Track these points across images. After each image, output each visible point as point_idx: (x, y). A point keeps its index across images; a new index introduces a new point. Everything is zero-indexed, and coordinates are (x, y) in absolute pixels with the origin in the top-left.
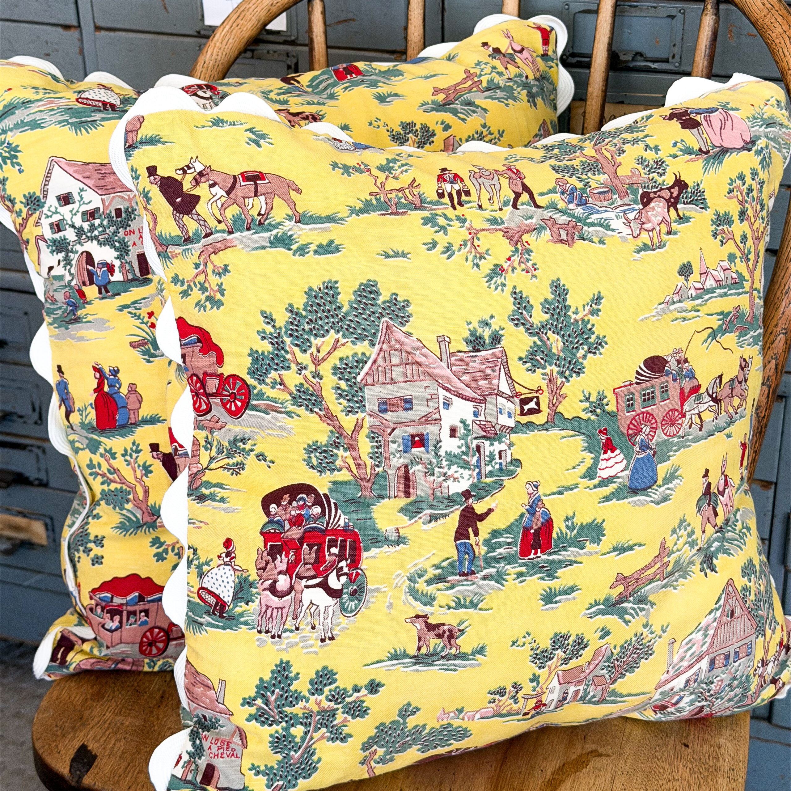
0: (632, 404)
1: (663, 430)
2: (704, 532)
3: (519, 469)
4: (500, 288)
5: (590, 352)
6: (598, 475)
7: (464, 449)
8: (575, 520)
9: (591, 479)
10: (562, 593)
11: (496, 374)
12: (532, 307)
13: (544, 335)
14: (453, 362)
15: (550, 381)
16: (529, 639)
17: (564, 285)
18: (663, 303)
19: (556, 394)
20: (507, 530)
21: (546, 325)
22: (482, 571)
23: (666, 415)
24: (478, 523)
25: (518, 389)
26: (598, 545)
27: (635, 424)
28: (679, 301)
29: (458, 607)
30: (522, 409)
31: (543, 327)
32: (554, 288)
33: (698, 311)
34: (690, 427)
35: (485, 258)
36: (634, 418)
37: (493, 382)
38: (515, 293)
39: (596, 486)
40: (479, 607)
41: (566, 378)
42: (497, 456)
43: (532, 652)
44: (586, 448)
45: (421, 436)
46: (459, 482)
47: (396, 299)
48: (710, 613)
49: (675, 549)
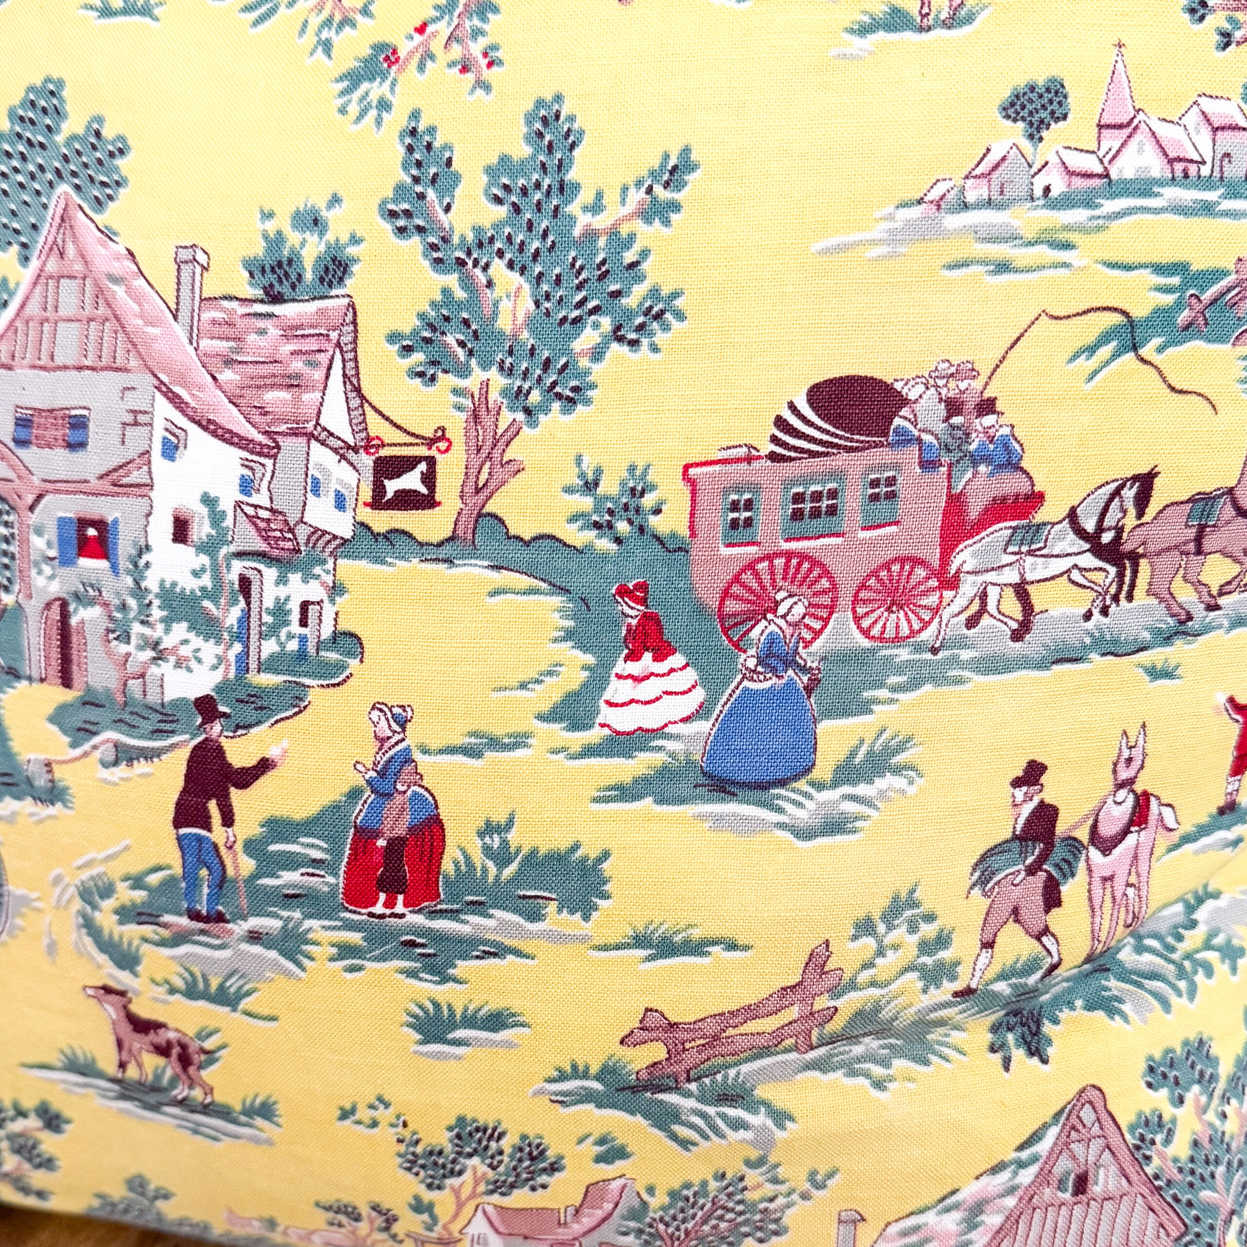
0: (749, 522)
1: (857, 619)
2: (988, 945)
3: (353, 663)
4: (373, 113)
5: (620, 339)
6: (600, 719)
7: (206, 580)
8: (513, 837)
9: (575, 726)
10: (470, 1021)
11: (318, 375)
12: (456, 178)
13: (478, 271)
14: (205, 325)
15: (476, 416)
16: (384, 1115)
17: (571, 118)
18: (920, 201)
19: (489, 457)
20: (308, 827)
21: (492, 240)
22: (245, 918)
23: (874, 573)
24: (232, 790)
25: (377, 427)
26: (586, 918)
27: (755, 585)
28: (989, 203)
29: (192, 992)
30: (379, 489)
31: (480, 245)
32: (538, 125)
33: (1067, 246)
34: (972, 622)
35: (354, 25)
36: (750, 566)
37: (306, 397)
38: (413, 132)
39: (589, 751)
40: (244, 1004)
41: (528, 411)
42: (295, 617)
43: (402, 1148)
44: (569, 635)
45: (100, 524)
46: (189, 670)
47: (98, 134)
48: (996, 1169)
49: (864, 977)
